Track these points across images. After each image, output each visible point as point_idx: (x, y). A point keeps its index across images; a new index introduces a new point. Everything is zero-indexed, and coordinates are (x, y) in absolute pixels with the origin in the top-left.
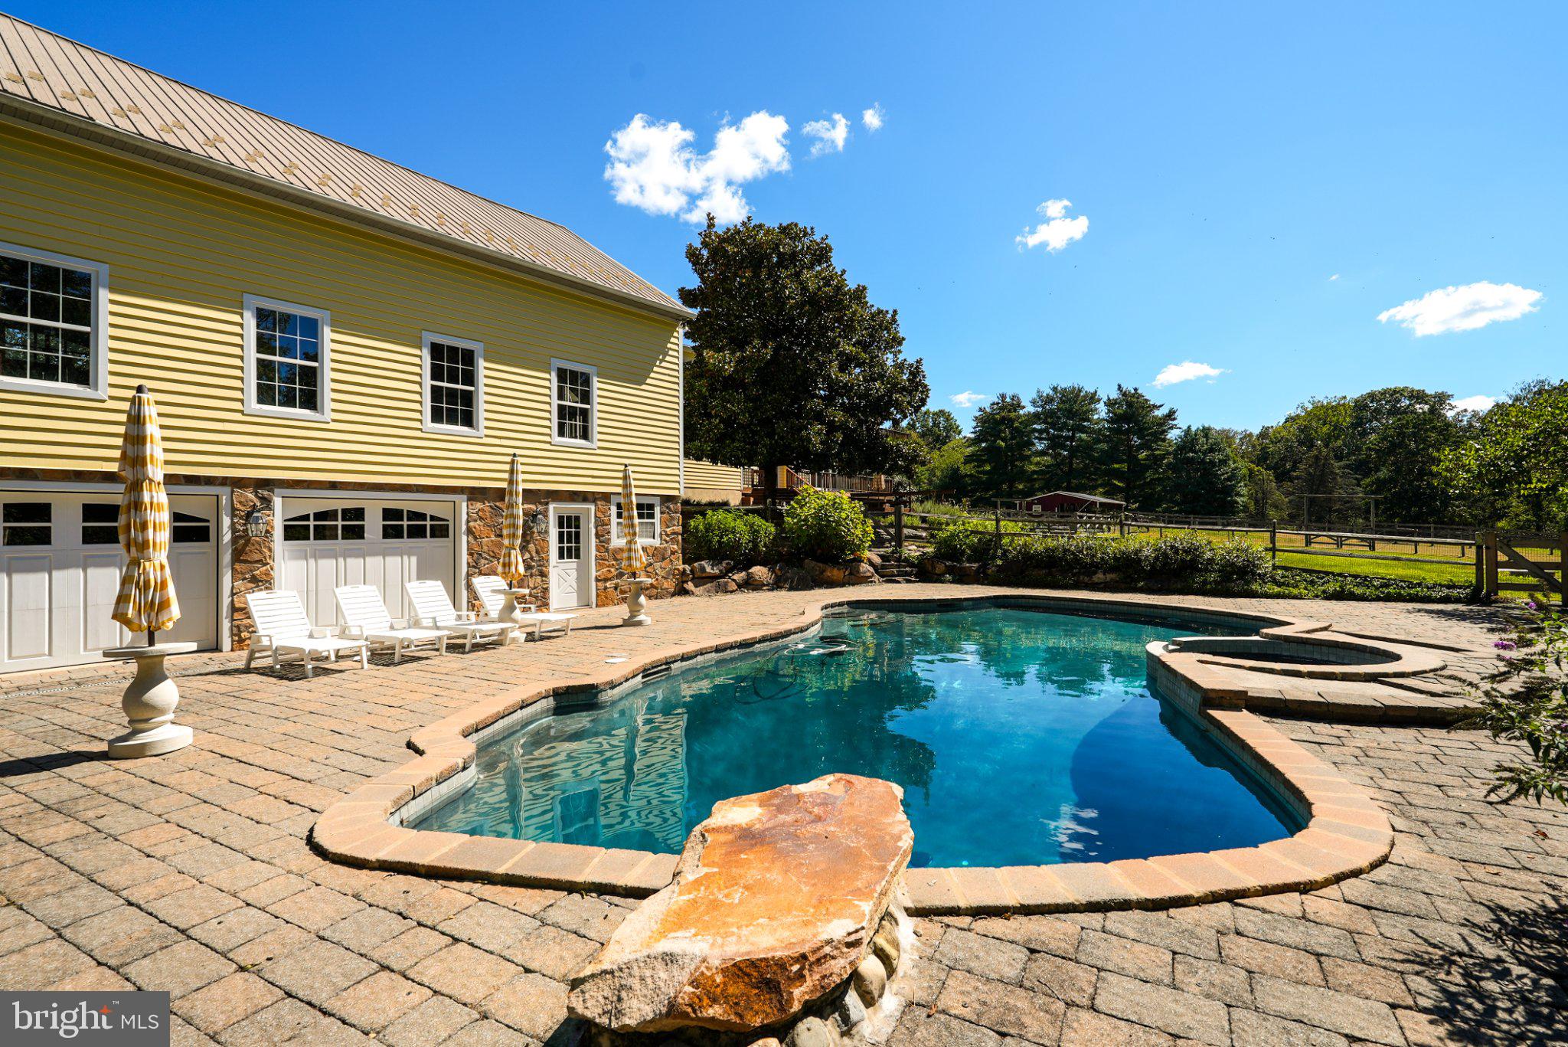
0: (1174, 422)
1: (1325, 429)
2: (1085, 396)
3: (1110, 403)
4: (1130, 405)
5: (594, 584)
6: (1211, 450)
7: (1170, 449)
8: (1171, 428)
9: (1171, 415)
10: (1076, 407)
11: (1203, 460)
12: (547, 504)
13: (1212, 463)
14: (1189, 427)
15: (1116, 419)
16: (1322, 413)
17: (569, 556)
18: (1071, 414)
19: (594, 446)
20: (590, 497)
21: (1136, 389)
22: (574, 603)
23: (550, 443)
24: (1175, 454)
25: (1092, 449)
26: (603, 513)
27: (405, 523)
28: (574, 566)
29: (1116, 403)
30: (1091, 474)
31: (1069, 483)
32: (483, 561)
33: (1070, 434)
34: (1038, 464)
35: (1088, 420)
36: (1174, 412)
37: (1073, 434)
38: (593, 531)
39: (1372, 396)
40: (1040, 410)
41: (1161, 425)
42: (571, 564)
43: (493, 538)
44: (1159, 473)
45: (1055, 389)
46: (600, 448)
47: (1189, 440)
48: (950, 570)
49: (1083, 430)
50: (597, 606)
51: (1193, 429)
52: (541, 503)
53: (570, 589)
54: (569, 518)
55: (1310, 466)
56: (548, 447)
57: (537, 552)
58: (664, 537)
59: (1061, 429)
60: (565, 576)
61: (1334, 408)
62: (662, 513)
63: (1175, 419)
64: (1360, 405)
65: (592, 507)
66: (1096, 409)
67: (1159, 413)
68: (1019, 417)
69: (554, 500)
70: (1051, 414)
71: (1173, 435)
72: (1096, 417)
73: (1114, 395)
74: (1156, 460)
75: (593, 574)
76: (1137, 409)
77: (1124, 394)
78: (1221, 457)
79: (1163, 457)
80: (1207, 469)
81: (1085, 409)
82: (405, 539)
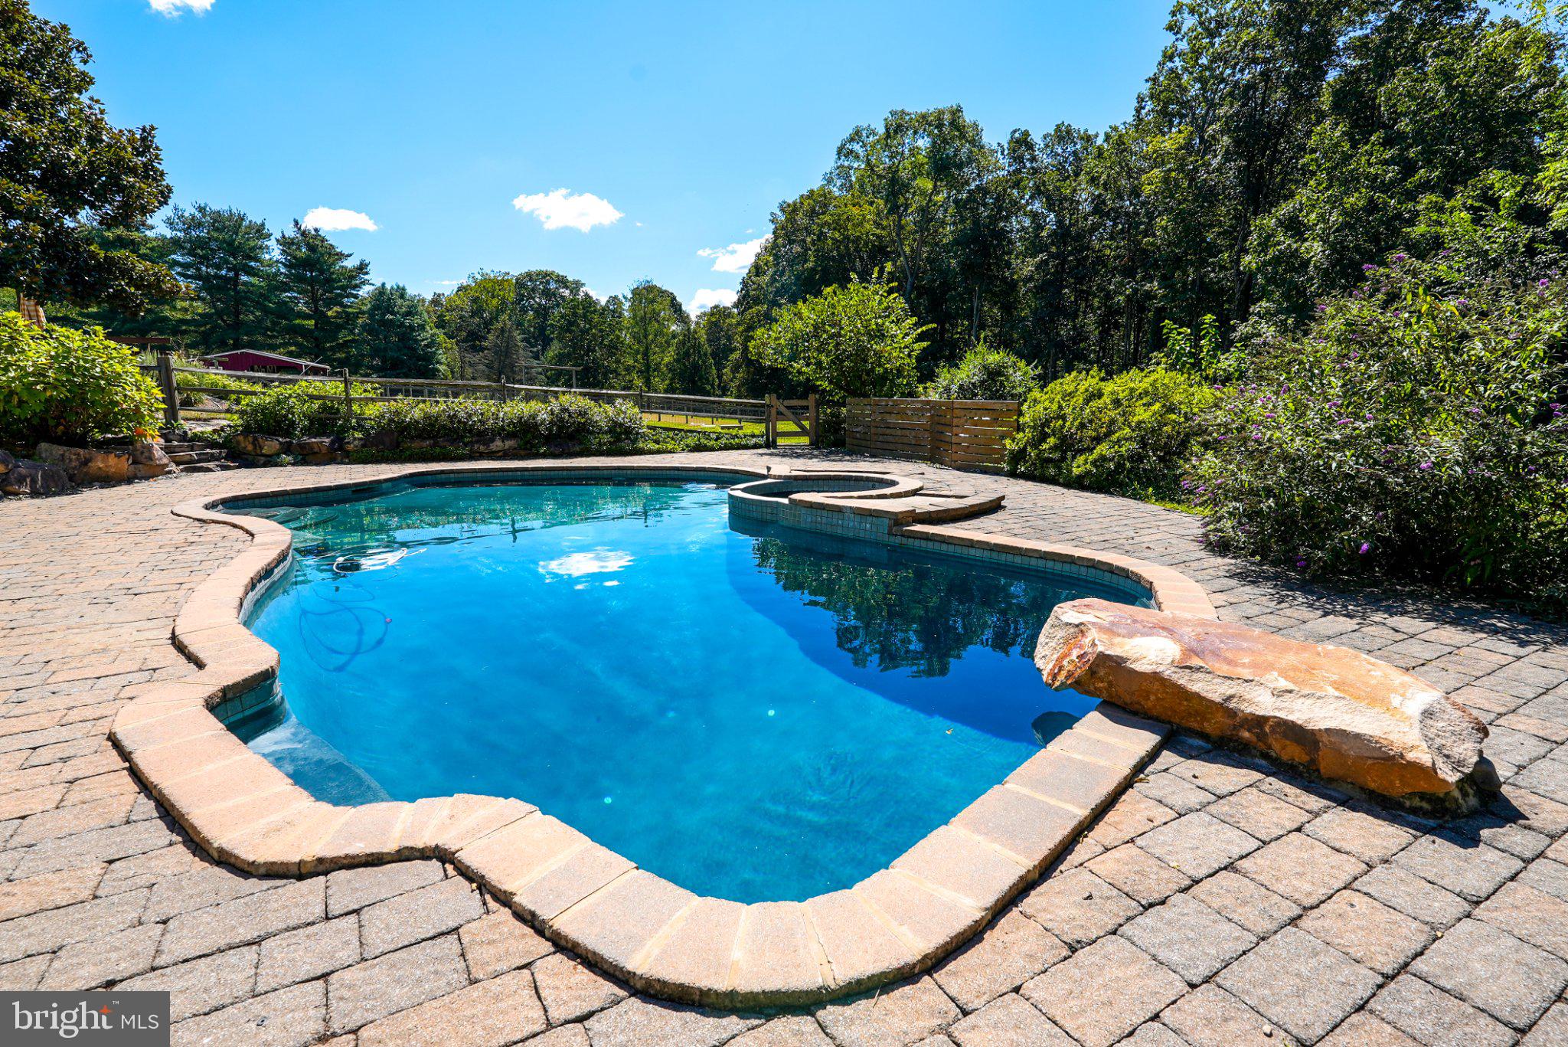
0: (366, 277)
1: (495, 302)
2: (250, 227)
3: (285, 243)
4: (312, 248)
6: (409, 314)
7: (364, 308)
8: (363, 283)
9: (362, 268)
10: (239, 240)
11: (402, 324)
13: (411, 328)
14: (383, 284)
15: (295, 264)
16: (490, 286)
18: (232, 249)
21: (316, 230)
24: (371, 314)
25: (267, 298)
29: (293, 244)
30: (268, 329)
31: (236, 340)
33: (231, 274)
34: (185, 310)
35: (257, 260)
36: (367, 265)
37: (237, 275)
39: (529, 275)
40: (180, 235)
41: (352, 278)
44: (354, 334)
45: (201, 209)
47: (384, 300)
48: (287, 449)
49: (251, 272)
51: (388, 286)
55: (498, 337)
59: (219, 267)
61: (501, 283)
63: (367, 273)
64: (520, 283)
66: (267, 247)
67: (350, 263)
68: (147, 240)
70: (200, 243)
71: (365, 291)
72: (267, 257)
73: (291, 232)
74: (349, 319)
76: (322, 255)
77: (304, 234)
78: (420, 322)
79: (356, 316)
80: (407, 335)
81: (252, 244)
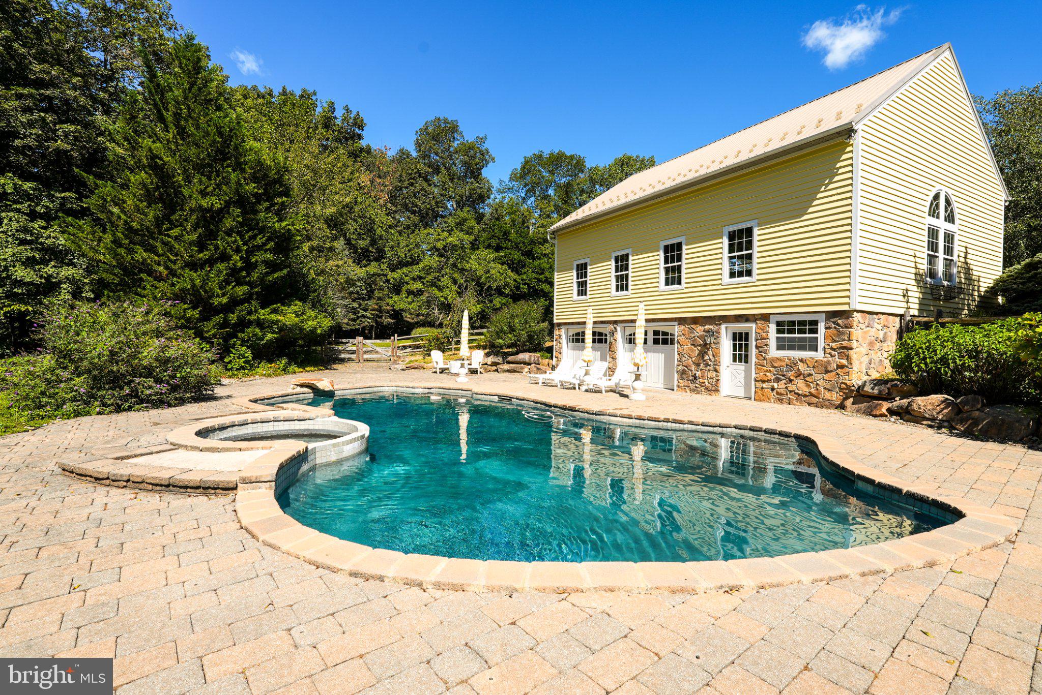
5: (753, 383)
12: (720, 325)
17: (740, 361)
19: (754, 280)
20: (751, 318)
22: (742, 395)
23: (721, 284)
26: (763, 330)
27: (661, 337)
28: (743, 368)
32: (684, 359)
38: (754, 343)
42: (741, 366)
43: (690, 346)
46: (758, 280)
50: (755, 399)
52: (716, 325)
53: (739, 384)
54: (741, 334)
56: (720, 287)
57: (714, 356)
58: (828, 351)
60: (737, 375)
62: (826, 328)
65: (754, 326)
69: (724, 322)
75: (754, 376)
82: (661, 345)
